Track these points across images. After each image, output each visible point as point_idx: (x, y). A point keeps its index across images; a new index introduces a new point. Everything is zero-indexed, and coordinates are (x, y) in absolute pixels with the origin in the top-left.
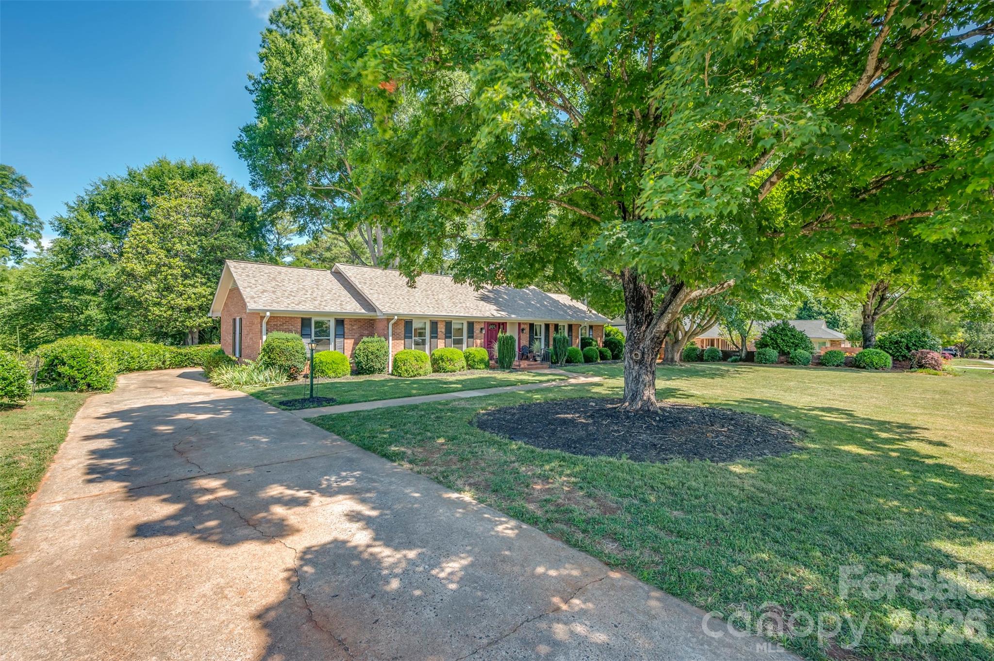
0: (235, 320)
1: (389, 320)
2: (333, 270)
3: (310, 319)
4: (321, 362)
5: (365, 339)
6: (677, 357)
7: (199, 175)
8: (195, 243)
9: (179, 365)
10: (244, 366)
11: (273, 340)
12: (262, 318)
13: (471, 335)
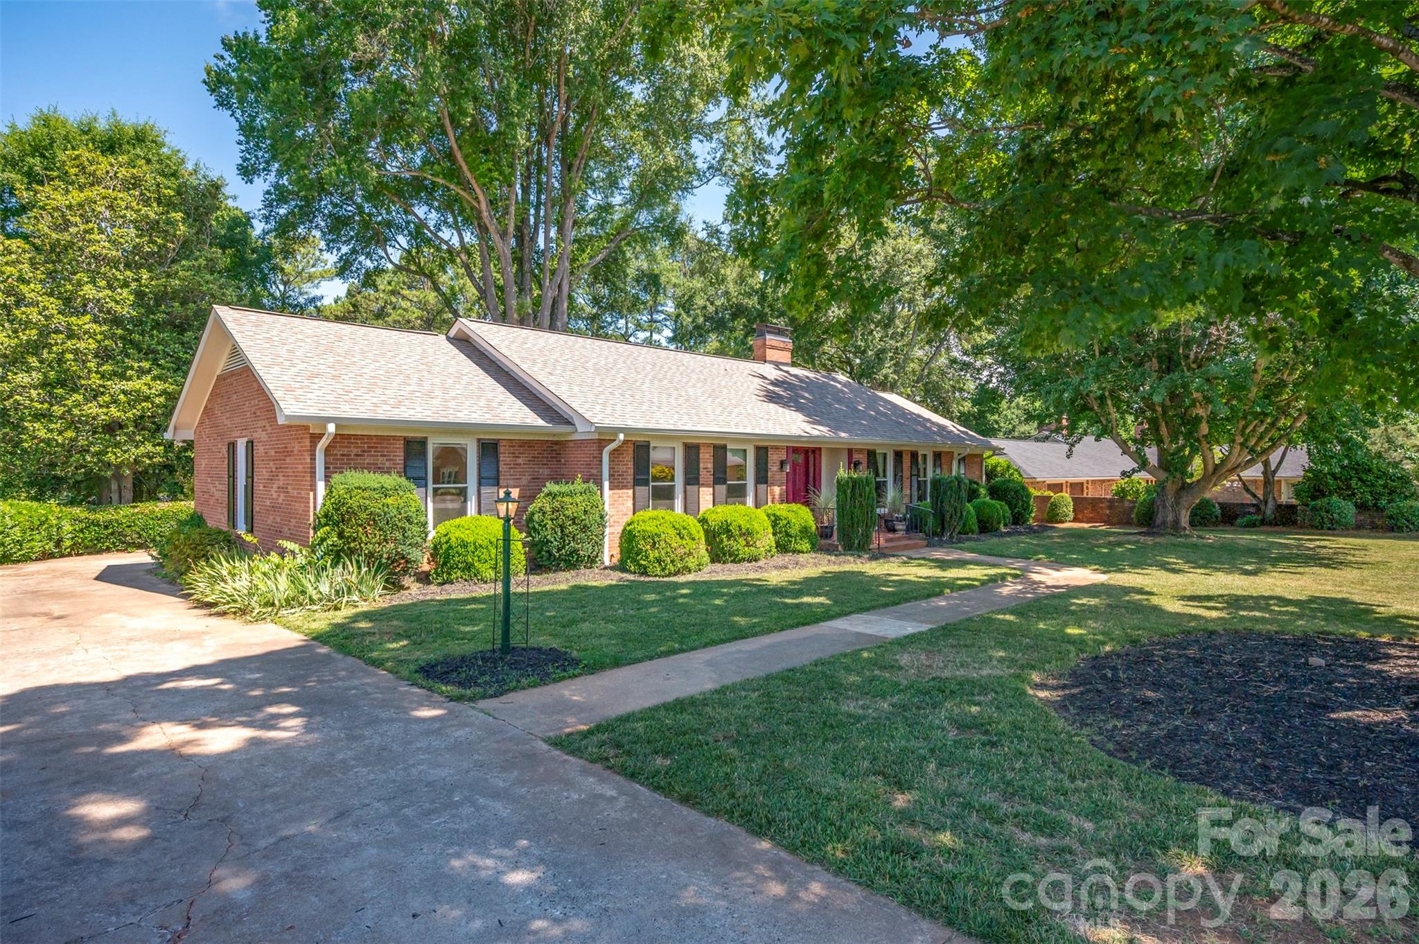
0: (232, 447)
1: (601, 443)
2: (452, 333)
3: (423, 443)
4: (464, 545)
5: (551, 487)
6: (1185, 520)
7: (126, 147)
8: (126, 285)
9: (93, 549)
10: (275, 558)
11: (349, 491)
12: (316, 438)
13: (762, 477)
